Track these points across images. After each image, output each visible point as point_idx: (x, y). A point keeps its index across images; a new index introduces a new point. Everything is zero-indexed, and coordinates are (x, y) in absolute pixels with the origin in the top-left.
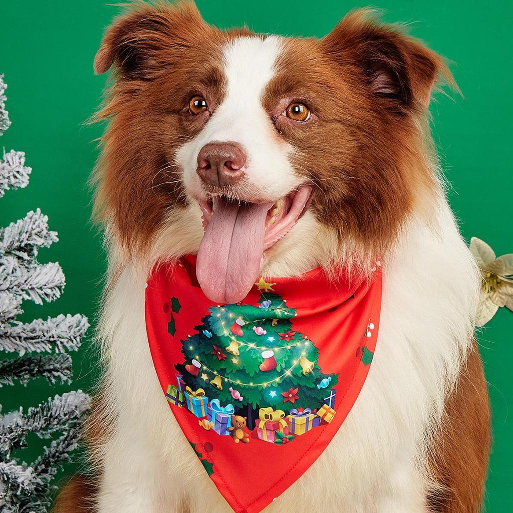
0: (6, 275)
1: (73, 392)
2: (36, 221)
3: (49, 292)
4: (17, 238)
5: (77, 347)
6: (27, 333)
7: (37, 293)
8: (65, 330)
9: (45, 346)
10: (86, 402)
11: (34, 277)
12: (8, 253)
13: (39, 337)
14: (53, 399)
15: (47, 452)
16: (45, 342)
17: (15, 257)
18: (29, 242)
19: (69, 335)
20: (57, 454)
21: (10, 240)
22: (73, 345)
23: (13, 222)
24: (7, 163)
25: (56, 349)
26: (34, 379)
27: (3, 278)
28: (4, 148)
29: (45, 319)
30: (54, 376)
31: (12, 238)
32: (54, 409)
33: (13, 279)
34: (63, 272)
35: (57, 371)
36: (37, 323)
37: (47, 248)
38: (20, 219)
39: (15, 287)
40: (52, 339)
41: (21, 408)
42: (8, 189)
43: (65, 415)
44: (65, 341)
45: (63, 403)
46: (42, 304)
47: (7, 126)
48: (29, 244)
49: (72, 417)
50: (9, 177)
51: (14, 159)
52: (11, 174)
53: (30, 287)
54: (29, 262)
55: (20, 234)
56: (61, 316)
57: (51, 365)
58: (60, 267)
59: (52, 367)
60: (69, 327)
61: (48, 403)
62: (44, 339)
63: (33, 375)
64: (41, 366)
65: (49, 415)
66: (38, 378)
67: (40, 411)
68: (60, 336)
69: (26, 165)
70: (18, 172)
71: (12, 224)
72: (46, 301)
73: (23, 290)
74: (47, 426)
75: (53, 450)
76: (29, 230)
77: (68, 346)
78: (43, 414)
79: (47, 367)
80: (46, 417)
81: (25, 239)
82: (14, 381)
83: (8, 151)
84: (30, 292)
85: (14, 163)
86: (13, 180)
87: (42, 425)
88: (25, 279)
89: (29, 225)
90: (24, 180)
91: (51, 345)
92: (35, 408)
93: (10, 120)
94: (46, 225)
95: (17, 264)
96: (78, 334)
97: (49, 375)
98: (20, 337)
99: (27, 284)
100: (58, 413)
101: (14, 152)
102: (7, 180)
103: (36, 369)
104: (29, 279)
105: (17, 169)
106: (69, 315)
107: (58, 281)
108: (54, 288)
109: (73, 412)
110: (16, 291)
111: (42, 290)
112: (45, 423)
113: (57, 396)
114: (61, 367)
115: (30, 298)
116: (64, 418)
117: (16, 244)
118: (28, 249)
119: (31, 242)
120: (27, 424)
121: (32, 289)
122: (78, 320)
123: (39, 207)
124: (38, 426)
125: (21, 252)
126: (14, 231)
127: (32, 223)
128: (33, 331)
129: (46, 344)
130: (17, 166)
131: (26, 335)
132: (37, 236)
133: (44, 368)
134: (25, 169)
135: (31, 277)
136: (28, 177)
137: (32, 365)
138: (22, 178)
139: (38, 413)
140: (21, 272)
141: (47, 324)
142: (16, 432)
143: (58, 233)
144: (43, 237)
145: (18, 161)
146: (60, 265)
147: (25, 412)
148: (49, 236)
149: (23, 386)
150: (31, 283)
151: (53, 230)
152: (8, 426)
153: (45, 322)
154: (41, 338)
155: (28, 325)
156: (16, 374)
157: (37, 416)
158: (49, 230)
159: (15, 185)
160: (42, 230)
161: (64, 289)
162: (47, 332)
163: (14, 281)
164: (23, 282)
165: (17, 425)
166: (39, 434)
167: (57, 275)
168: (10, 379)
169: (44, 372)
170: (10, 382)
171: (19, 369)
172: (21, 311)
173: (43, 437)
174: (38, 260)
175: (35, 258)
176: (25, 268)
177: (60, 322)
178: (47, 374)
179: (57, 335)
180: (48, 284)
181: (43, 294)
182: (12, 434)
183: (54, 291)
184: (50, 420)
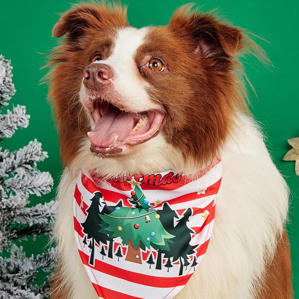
2: (34, 146)
3: (44, 189)
4: (24, 157)
6: (33, 213)
7: (38, 190)
8: (55, 210)
9: (44, 220)
12: (20, 166)
13: (40, 215)
14: (51, 250)
15: (49, 279)
17: (24, 168)
21: (20, 158)
23: (21, 148)
24: (15, 114)
25: (51, 221)
26: (39, 236)
27: (17, 182)
28: (13, 104)
29: (43, 204)
30: (50, 234)
32: (52, 256)
33: (23, 182)
34: (52, 177)
36: (39, 207)
37: (42, 161)
38: (25, 146)
39: (24, 187)
40: (48, 216)
41: (33, 255)
42: (17, 129)
44: (55, 216)
46: (41, 196)
47: (14, 93)
48: (31, 160)
50: (17, 122)
51: (19, 111)
52: (18, 120)
53: (33, 187)
54: (32, 170)
55: (26, 155)
56: (52, 202)
58: (50, 175)
59: (49, 229)
61: (48, 252)
62: (43, 215)
63: (39, 234)
64: (43, 229)
65: (49, 259)
66: (42, 236)
68: (53, 214)
69: (27, 113)
70: (22, 118)
71: (20, 149)
72: (43, 194)
73: (29, 189)
74: (48, 265)
76: (31, 152)
78: (45, 258)
80: (47, 261)
82: (28, 238)
83: (16, 106)
84: (34, 190)
85: (20, 113)
86: (20, 124)
87: (45, 264)
88: (30, 182)
89: (30, 149)
91: (47, 219)
92: (41, 255)
93: (16, 88)
94: (41, 148)
95: (25, 172)
98: (29, 215)
99: (31, 185)
100: (54, 258)
101: (19, 106)
102: (16, 125)
103: (40, 231)
105: (22, 117)
107: (49, 182)
108: (47, 186)
110: (25, 189)
111: (40, 188)
112: (47, 264)
113: (53, 248)
115: (33, 193)
117: (24, 161)
118: (31, 163)
120: (36, 264)
121: (35, 188)
123: (36, 138)
124: (43, 265)
125: (27, 165)
126: (22, 153)
127: (32, 148)
128: (37, 211)
129: (44, 218)
130: (21, 115)
131: (33, 214)
132: (36, 155)
133: (45, 230)
134: (26, 116)
135: (33, 181)
136: (28, 121)
137: (38, 229)
138: (25, 122)
139: (42, 258)
140: (27, 178)
141: (44, 206)
142: (30, 274)
143: (48, 153)
144: (39, 155)
145: (22, 111)
146: (50, 173)
147: (35, 258)
148: (43, 154)
149: (33, 240)
150: (33, 184)
151: (45, 151)
152: (25, 271)
153: (43, 206)
154: (42, 215)
155: (33, 208)
156: (29, 234)
157: (42, 260)
158: (42, 151)
159: (21, 126)
160: (39, 151)
161: (53, 187)
162: (45, 211)
163: (24, 184)
164: (29, 184)
165: (30, 270)
166: (43, 270)
167: (49, 179)
168: (26, 237)
169: (45, 232)
170: (26, 239)
171: (31, 231)
172: (29, 202)
173: (46, 271)
174: (37, 168)
175: (35, 168)
176: (30, 174)
177: (52, 205)
178: (46, 234)
179: (50, 213)
180: (44, 184)
181: (41, 191)
182: (28, 275)
183: (47, 188)
184: (49, 262)
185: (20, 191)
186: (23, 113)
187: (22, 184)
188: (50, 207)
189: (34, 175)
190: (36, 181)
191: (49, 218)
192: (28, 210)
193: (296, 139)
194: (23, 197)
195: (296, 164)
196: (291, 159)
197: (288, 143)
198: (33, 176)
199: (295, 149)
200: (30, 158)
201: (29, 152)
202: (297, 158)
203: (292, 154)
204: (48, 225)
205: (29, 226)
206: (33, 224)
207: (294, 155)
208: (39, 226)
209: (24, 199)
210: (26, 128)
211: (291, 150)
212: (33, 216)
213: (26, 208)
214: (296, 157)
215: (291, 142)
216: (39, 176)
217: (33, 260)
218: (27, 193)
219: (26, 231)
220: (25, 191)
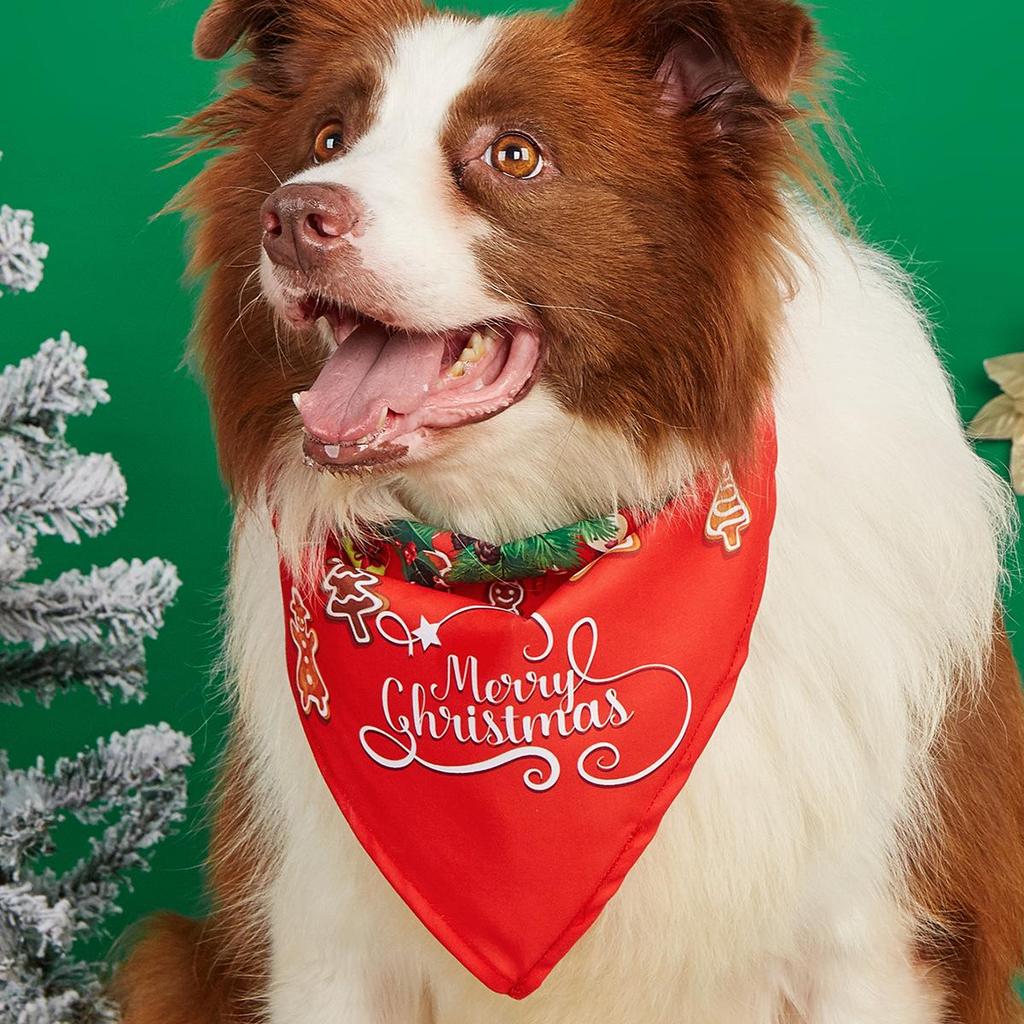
1: (149, 728)
2: (60, 359)
3: (93, 515)
4: (20, 399)
5: (155, 629)
6: (49, 603)
7: (69, 519)
8: (129, 594)
9: (86, 629)
10: (179, 751)
11: (59, 485)
12: (4, 430)
13: (72, 611)
14: (107, 742)
15: (97, 850)
16: (88, 620)
17: (18, 438)
18: (47, 406)
19: (138, 603)
20: (118, 855)
21: (7, 402)
22: (146, 626)
23: (12, 363)
25: (112, 637)
26: (64, 692)
29: (86, 572)
30: (107, 685)
31: (11, 399)
32: (111, 763)
33: (14, 490)
34: (123, 472)
35: (114, 674)
36: (70, 581)
37: (85, 416)
38: (25, 357)
39: (20, 509)
40: (101, 616)
41: (40, 760)
43: (134, 777)
44: (128, 617)
45: (129, 750)
46: (78, 542)
48: (48, 411)
49: (149, 779)
51: (10, 228)
52: (5, 260)
53: (52, 507)
54: (49, 448)
55: (28, 389)
56: (120, 564)
57: (100, 661)
58: (115, 464)
59: (101, 666)
60: (138, 587)
61: (96, 750)
62: (84, 614)
63: (64, 685)
64: (80, 664)
65: (100, 777)
66: (74, 689)
67: (82, 766)
68: (119, 608)
69: (36, 238)
70: (19, 257)
71: (9, 368)
72: (87, 535)
73: (37, 514)
74: (97, 797)
75: (109, 848)
76: (47, 380)
77: (136, 628)
78: (87, 772)
79: (93, 667)
80: (94, 782)
81: (39, 400)
82: (23, 698)
84: (53, 518)
85: (11, 236)
86: (9, 276)
87: (85, 795)
88: (41, 490)
89: (45, 370)
90: (32, 273)
91: (100, 626)
92: (70, 760)
94: (83, 368)
95: (22, 453)
96: (156, 602)
97: (96, 684)
98: (33, 612)
99: (45, 502)
100: (118, 771)
101: (10, 210)
103: (69, 673)
104: (50, 491)
105: (17, 250)
106: (136, 562)
107: (112, 492)
108: (103, 507)
109: (150, 771)
110: (22, 516)
111: (78, 513)
112: (92, 792)
113: (115, 736)
114: (123, 666)
115: (52, 532)
116: (133, 784)
117: (20, 412)
118: (45, 420)
119: (51, 406)
120: (53, 794)
121: (57, 511)
122: (156, 570)
123: (66, 330)
124: (77, 798)
125: (32, 427)
126: (13, 383)
127: (52, 365)
128: (61, 597)
129: (89, 626)
130: (15, 244)
131: (48, 606)
132: (63, 391)
133: (87, 669)
134: (32, 247)
135: (54, 484)
136: (40, 265)
137: (61, 664)
138: (28, 268)
139: (75, 771)
140: (31, 473)
141: (90, 581)
142: (32, 826)
143: (109, 384)
144: (77, 393)
145: (18, 230)
146: (115, 458)
147: (49, 768)
148: (89, 390)
149: (42, 707)
150: (53, 499)
151: (98, 377)
152: (15, 814)
153: (85, 579)
154: (79, 613)
155: (50, 585)
156: (26, 682)
157: (75, 778)
158: (89, 378)
159: (14, 286)
160: (75, 379)
161: (124, 509)
162: (91, 599)
163: (18, 495)
164: (36, 497)
165: (34, 812)
166: (79, 815)
167: (108, 480)
168: (15, 693)
169: (86, 677)
170: (16, 699)
171: (33, 673)
172: (36, 562)
173: (88, 819)
174: (67, 441)
175: (60, 438)
176: (40, 461)
177: (118, 576)
178: (93, 683)
179: (111, 605)
180: (91, 499)
181: (80, 522)
182: (24, 832)
183: (104, 513)
184: (101, 786)
185: (5, 524)
186: (23, 236)
187: (11, 496)
188: (112, 582)
189: (56, 464)
190: (63, 488)
191: (106, 625)
192: (29, 593)
193: (1015, 358)
194: (14, 544)
195: (1014, 450)
196: (997, 434)
197: (984, 374)
198: (51, 468)
199: (1012, 399)
200: (44, 400)
201: (38, 381)
202: (1017, 429)
203: (998, 416)
204: (98, 649)
205: (31, 651)
206: (47, 645)
207: (1008, 416)
208: (67, 655)
209: (22, 551)
210: (31, 293)
211: (997, 400)
212: (47, 615)
213: (22, 585)
214: (1012, 425)
215: (996, 371)
216: (73, 469)
217: (43, 776)
218: (27, 528)
219: (18, 670)
220: (21, 521)
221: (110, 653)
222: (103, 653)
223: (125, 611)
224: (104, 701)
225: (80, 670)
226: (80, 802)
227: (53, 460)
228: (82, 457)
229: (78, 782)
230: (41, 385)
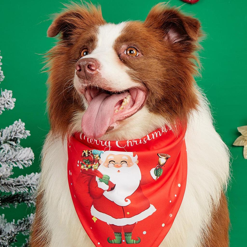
0: (4, 154)
2: (19, 126)
3: (26, 162)
4: (9, 135)
6: (16, 183)
7: (21, 163)
8: (35, 181)
9: (25, 189)
11: (18, 155)
12: (5, 142)
13: (22, 185)
14: (30, 216)
15: (27, 242)
16: (25, 187)
17: (9, 144)
18: (15, 137)
19: (37, 183)
21: (6, 136)
23: (7, 126)
24: (3, 97)
25: (31, 191)
26: (20, 204)
27: (3, 156)
28: (1, 89)
29: (25, 176)
30: (30, 203)
31: (7, 135)
32: (31, 221)
33: (8, 156)
34: (33, 152)
35: (32, 200)
36: (21, 178)
37: (25, 139)
38: (10, 125)
39: (9, 161)
40: (28, 186)
41: (14, 220)
42: (4, 110)
46: (23, 168)
47: (3, 79)
48: (16, 138)
50: (4, 104)
51: (7, 95)
52: (6, 102)
53: (17, 160)
54: (16, 146)
55: (11, 133)
56: (33, 174)
57: (28, 197)
58: (32, 150)
59: (29, 198)
60: (37, 179)
61: (27, 218)
62: (24, 186)
63: (20, 203)
64: (24, 198)
65: (28, 224)
66: (22, 204)
67: (24, 222)
68: (33, 184)
69: (13, 97)
70: (9, 101)
71: (6, 128)
72: (25, 167)
73: (13, 162)
76: (15, 130)
77: (36, 189)
78: (25, 223)
79: (26, 198)
80: (26, 225)
81: (14, 135)
82: (10, 206)
83: (4, 91)
84: (17, 163)
85: (7, 96)
86: (6, 106)
87: (25, 228)
88: (14, 156)
89: (15, 128)
90: (12, 105)
92: (21, 220)
93: (4, 75)
94: (24, 128)
95: (10, 148)
97: (27, 202)
98: (12, 185)
99: (15, 159)
100: (32, 223)
101: (7, 90)
102: (3, 106)
103: (21, 200)
104: (16, 156)
105: (8, 100)
106: (37, 173)
107: (31, 157)
108: (29, 160)
110: (9, 162)
111: (23, 161)
112: (26, 228)
113: (32, 214)
115: (17, 166)
117: (9, 138)
118: (15, 140)
119: (16, 137)
120: (17, 228)
121: (18, 161)
123: (20, 119)
124: (22, 229)
125: (12, 141)
126: (8, 131)
127: (17, 127)
128: (19, 182)
129: (25, 188)
130: (8, 98)
131: (16, 184)
132: (19, 133)
133: (25, 199)
134: (12, 99)
136: (14, 103)
137: (19, 198)
138: (11, 104)
139: (22, 223)
140: (12, 152)
141: (26, 178)
142: (11, 235)
143: (30, 131)
144: (23, 133)
145: (9, 95)
146: (31, 148)
147: (16, 222)
148: (26, 133)
149: (14, 208)
150: (17, 158)
151: (28, 130)
152: (7, 232)
153: (25, 177)
154: (23, 185)
155: (16, 179)
156: (11, 202)
157: (22, 224)
158: (26, 130)
159: (8, 108)
160: (22, 130)
161: (34, 161)
162: (26, 182)
163: (9, 157)
164: (13, 158)
165: (12, 232)
166: (23, 233)
167: (30, 154)
168: (8, 205)
169: (25, 201)
170: (8, 206)
171: (13, 200)
172: (13, 173)
173: (25, 234)
174: (20, 145)
175: (19, 144)
176: (14, 149)
177: (32, 177)
178: (26, 202)
179: (31, 184)
180: (26, 158)
181: (23, 164)
182: (9, 236)
183: (29, 162)
184: (28, 226)
185: (5, 164)
186: (10, 96)
187: (7, 158)
188: (31, 178)
189: (18, 150)
190: (19, 156)
191: (29, 188)
192: (11, 180)
193: (245, 127)
194: (7, 169)
195: (244, 148)
196: (240, 145)
197: (238, 131)
198: (16, 151)
199: (244, 136)
200: (15, 135)
201: (13, 131)
202: (245, 144)
203: (241, 140)
205: (12, 195)
206: (15, 193)
207: (243, 141)
208: (20, 195)
209: (9, 170)
210: (12, 110)
211: (240, 137)
212: (15, 186)
213: (9, 178)
214: (244, 142)
215: (240, 130)
216: (21, 151)
217: (14, 224)
218: (11, 165)
219: (9, 199)
220: (9, 163)
221: (31, 195)
222: (29, 195)
223: (34, 185)
224: (29, 206)
225: (23, 199)
226: (23, 230)
227: (17, 149)
228: (24, 148)
229: (23, 225)
230: (14, 131)
